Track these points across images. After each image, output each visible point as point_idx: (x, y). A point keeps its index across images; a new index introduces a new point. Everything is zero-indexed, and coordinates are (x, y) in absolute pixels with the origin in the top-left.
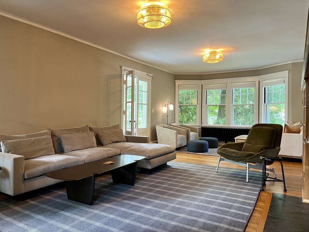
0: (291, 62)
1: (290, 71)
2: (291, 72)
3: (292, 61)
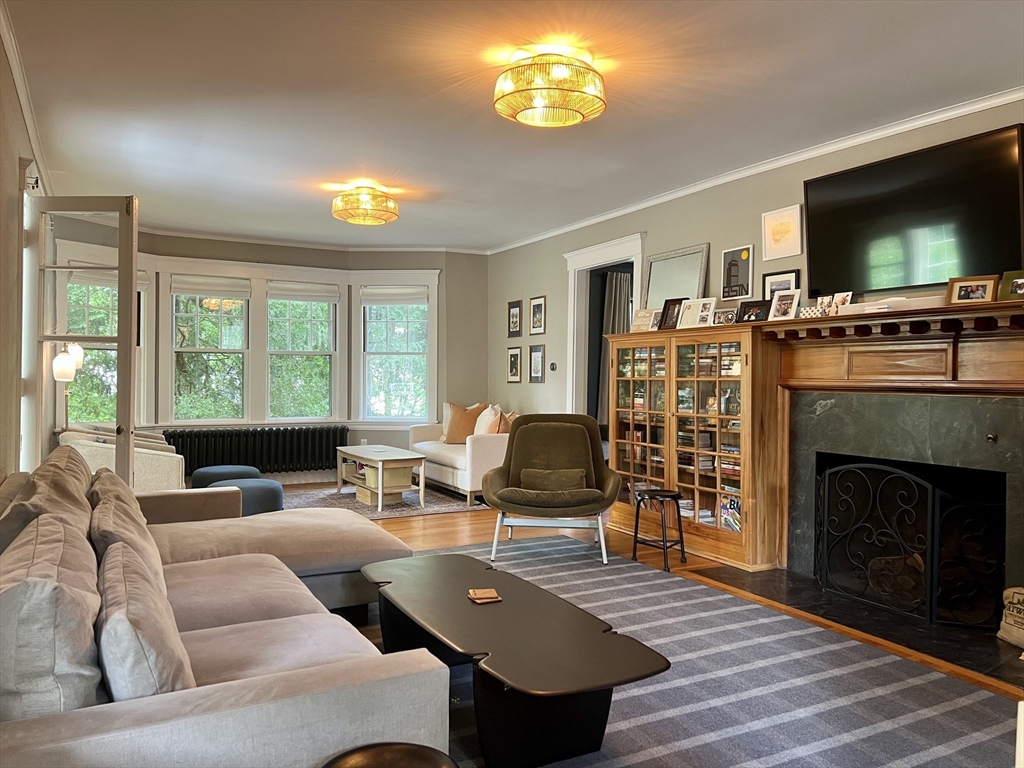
0: (444, 250)
1: (441, 270)
2: (443, 275)
3: (447, 247)
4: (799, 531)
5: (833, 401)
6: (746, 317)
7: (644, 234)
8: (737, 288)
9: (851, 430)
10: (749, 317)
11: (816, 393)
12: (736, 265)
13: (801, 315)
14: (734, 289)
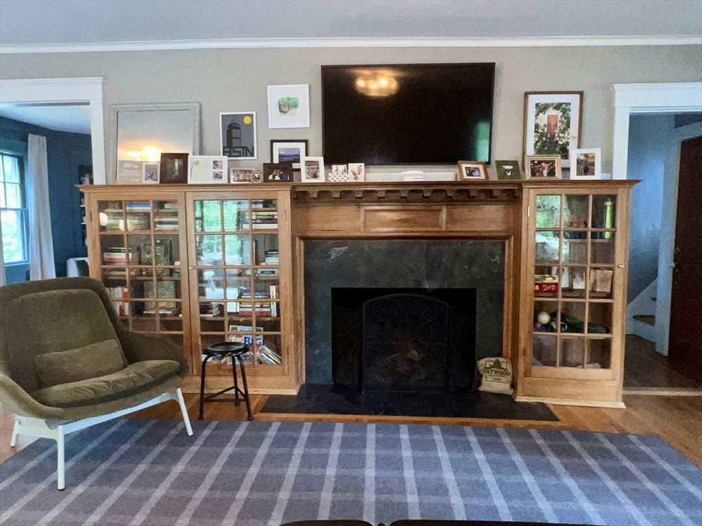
4: (316, 352)
5: (346, 248)
6: (271, 177)
7: (106, 79)
8: (241, 150)
9: (363, 270)
10: (274, 177)
11: (330, 242)
12: (238, 128)
13: (330, 179)
14: (237, 150)
